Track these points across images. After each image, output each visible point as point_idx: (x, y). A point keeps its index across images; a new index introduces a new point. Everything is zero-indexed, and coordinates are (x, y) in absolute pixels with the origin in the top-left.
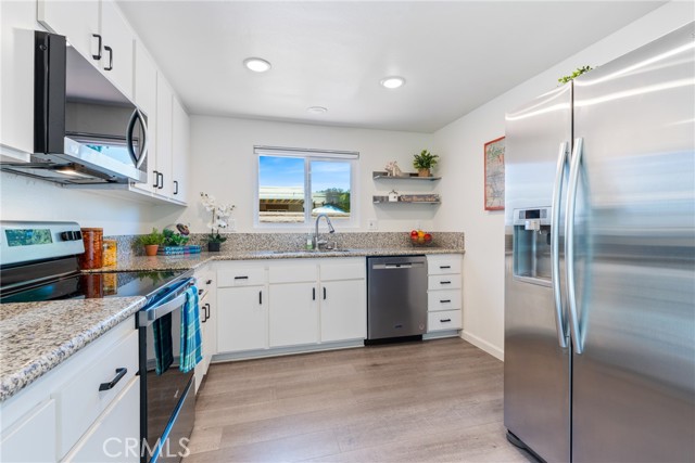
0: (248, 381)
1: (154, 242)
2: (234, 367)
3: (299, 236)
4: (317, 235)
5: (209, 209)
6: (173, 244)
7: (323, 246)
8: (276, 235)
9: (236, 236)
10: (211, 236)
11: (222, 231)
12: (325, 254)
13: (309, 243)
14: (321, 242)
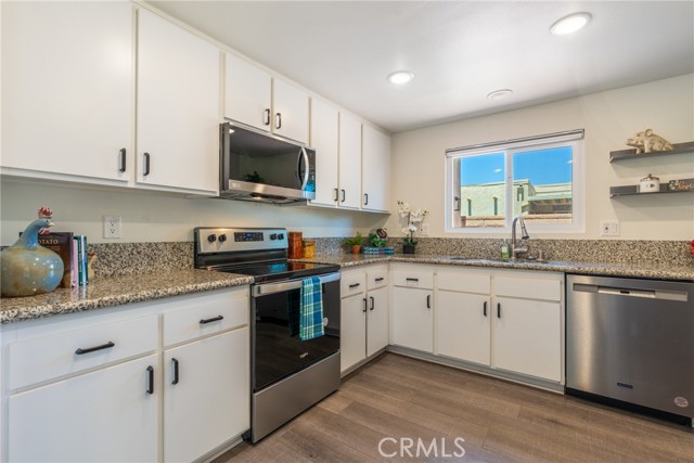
0: (403, 377)
1: (356, 243)
2: (404, 361)
3: (494, 242)
4: (514, 241)
5: (403, 215)
6: (374, 246)
7: (523, 255)
8: (468, 240)
9: (428, 240)
10: (406, 240)
11: (416, 235)
12: (522, 265)
13: (505, 250)
14: (518, 250)
